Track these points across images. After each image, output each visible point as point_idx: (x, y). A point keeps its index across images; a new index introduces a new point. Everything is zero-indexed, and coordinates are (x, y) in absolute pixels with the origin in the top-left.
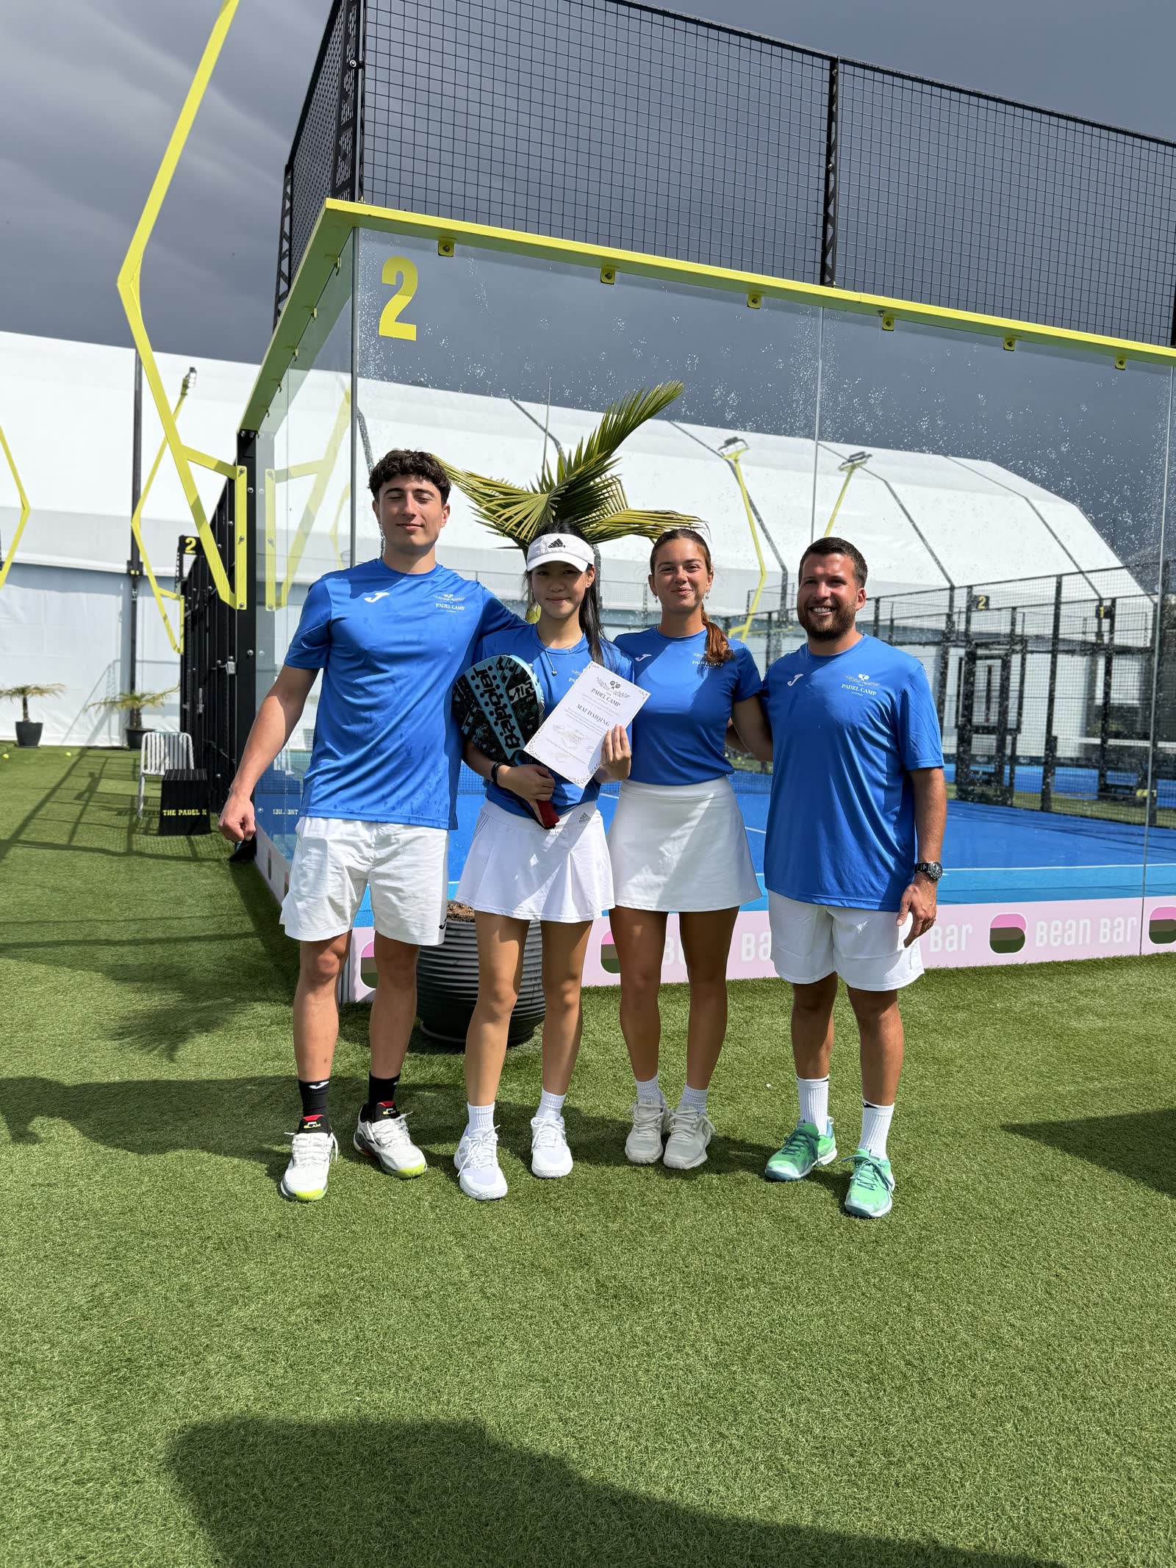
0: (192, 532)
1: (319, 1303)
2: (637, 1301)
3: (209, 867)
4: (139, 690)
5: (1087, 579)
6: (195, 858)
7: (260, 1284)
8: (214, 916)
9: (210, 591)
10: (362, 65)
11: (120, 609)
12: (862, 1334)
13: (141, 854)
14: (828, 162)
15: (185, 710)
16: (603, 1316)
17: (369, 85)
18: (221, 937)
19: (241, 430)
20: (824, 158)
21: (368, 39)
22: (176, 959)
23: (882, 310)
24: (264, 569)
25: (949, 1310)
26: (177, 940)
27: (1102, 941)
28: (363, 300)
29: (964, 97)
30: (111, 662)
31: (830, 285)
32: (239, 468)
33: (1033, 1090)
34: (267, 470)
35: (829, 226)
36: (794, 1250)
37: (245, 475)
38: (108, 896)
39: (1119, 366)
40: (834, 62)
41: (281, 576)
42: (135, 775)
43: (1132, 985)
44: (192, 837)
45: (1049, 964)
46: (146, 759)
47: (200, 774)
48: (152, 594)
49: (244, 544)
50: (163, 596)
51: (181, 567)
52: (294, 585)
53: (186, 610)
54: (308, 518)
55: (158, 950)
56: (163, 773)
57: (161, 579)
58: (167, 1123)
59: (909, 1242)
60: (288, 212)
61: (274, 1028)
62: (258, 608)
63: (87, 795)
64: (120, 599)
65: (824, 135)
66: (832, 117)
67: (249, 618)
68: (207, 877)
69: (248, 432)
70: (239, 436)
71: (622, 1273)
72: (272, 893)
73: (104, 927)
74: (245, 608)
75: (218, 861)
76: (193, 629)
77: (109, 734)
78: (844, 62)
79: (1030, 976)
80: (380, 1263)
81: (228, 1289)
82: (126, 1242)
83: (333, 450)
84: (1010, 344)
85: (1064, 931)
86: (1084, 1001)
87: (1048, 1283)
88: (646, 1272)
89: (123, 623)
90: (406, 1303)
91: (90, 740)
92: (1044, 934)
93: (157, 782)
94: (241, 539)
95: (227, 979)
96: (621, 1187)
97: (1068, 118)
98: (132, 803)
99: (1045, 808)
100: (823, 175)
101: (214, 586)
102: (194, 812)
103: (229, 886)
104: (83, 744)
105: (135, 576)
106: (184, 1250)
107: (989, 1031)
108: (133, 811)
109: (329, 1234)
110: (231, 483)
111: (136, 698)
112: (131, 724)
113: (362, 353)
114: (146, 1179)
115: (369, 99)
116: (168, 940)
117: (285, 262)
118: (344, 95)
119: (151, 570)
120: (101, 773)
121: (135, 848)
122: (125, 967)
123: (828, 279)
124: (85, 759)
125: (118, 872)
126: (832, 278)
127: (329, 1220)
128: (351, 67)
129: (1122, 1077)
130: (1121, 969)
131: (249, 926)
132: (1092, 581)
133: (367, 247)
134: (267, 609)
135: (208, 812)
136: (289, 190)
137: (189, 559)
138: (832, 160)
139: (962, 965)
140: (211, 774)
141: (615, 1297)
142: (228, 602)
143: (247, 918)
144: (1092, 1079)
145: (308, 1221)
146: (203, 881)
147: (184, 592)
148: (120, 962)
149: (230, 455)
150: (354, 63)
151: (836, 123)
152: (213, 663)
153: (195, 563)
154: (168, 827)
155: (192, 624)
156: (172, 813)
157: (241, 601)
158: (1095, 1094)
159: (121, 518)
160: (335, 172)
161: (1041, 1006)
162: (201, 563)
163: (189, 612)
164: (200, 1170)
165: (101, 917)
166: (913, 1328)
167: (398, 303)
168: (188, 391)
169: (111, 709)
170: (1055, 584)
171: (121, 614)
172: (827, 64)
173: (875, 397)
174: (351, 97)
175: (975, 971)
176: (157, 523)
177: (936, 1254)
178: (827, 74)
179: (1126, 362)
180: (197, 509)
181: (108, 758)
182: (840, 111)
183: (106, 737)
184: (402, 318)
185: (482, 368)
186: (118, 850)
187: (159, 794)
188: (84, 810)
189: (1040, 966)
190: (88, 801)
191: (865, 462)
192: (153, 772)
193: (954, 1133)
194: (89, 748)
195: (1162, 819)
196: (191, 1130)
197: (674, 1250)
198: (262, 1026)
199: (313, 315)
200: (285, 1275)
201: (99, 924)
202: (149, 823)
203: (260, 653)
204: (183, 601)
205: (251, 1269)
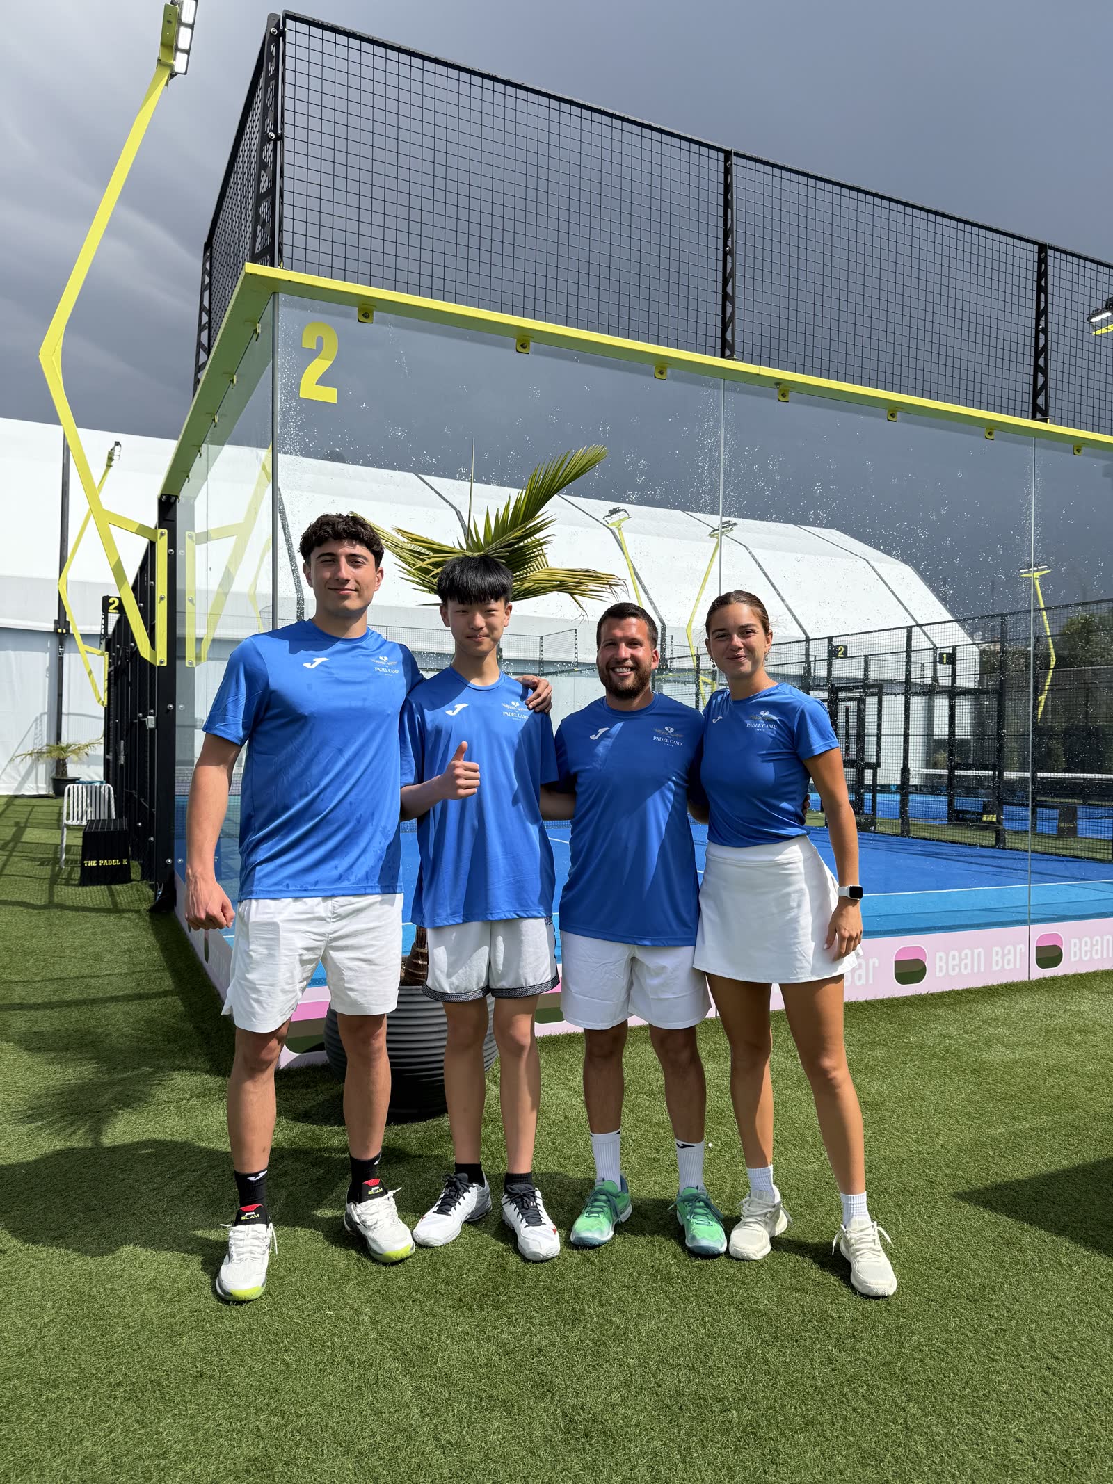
0: (113, 592)
1: (247, 1471)
2: (613, 1437)
3: (129, 919)
4: (65, 741)
5: (923, 631)
6: (115, 910)
7: (178, 1447)
8: (134, 973)
9: (132, 648)
10: (280, 138)
11: (47, 665)
12: (865, 1466)
13: (62, 907)
14: (725, 245)
15: (108, 760)
16: (574, 1463)
17: (288, 157)
18: (139, 997)
19: (162, 495)
20: (721, 242)
21: (286, 113)
22: (93, 1023)
23: (778, 383)
24: (184, 626)
25: (949, 1424)
26: (94, 1002)
27: (995, 968)
28: (283, 363)
29: (845, 192)
30: (38, 715)
31: (731, 357)
32: (160, 530)
33: (967, 1135)
34: (187, 533)
35: (728, 304)
36: (771, 1354)
37: (166, 537)
38: (25, 954)
39: (988, 437)
40: (728, 155)
41: (201, 632)
42: (58, 825)
43: (1028, 1012)
44: (113, 887)
45: (949, 993)
46: (68, 807)
47: (121, 825)
48: (78, 651)
49: (165, 602)
50: (88, 652)
51: (106, 625)
52: (215, 641)
53: (110, 665)
54: (228, 578)
55: (75, 1014)
56: (84, 823)
57: (86, 637)
58: (76, 1227)
59: (888, 1335)
60: (207, 287)
61: (194, 1102)
62: (178, 663)
63: (11, 845)
64: (48, 654)
65: (721, 221)
66: (727, 204)
67: (169, 673)
68: (126, 929)
69: (169, 497)
70: (160, 500)
71: (589, 1401)
72: (191, 945)
73: (19, 989)
74: (165, 664)
75: (138, 911)
76: (116, 684)
77: (36, 783)
78: (737, 155)
79: (934, 1006)
80: (316, 1407)
81: (140, 1458)
82: (22, 1396)
83: (253, 511)
84: (893, 415)
85: (961, 960)
86: (989, 1031)
87: (1043, 1378)
88: (615, 1397)
89: (50, 678)
90: (350, 1463)
91: (19, 788)
92: (943, 964)
93: (79, 830)
94: (162, 598)
95: (146, 1044)
96: (576, 1282)
97: (936, 213)
98: (56, 852)
99: (905, 833)
100: (721, 257)
101: (136, 644)
102: (115, 862)
103: (148, 939)
104: (11, 793)
105: (62, 634)
106: (90, 1403)
107: (910, 1068)
108: (56, 861)
109: (258, 1367)
110: (152, 545)
111: (62, 749)
112: (57, 773)
113: (283, 414)
114: (49, 1304)
115: (288, 171)
116: (85, 1002)
117: (205, 334)
118: (262, 165)
119: (77, 628)
120: (26, 822)
121: (56, 900)
122: (39, 1034)
123: (728, 353)
124: (11, 808)
125: (37, 926)
126: (733, 352)
127: (257, 1348)
128: (270, 139)
129: (1046, 1114)
130: (1015, 995)
131: (168, 983)
132: (928, 633)
133: (287, 314)
134: (187, 665)
135: (128, 862)
136: (208, 266)
137: (113, 618)
138: (729, 243)
139: (870, 998)
140: (132, 824)
141: (586, 1435)
142: (148, 659)
143: (166, 974)
144: (1019, 1118)
145: (235, 1351)
146: (123, 934)
147: (107, 649)
148: (34, 1029)
149: (151, 519)
150: (272, 135)
151: (732, 210)
152: (134, 716)
153: (119, 622)
154: (90, 878)
155: (115, 678)
156: (93, 863)
157: (161, 657)
158: (1027, 1136)
159: (48, 581)
160: (254, 241)
161: (951, 1038)
162: (123, 623)
163: (112, 668)
164: (112, 1289)
165: (17, 978)
166: (916, 1454)
167: (319, 366)
168: (113, 463)
169: (37, 759)
170: (905, 635)
171: (48, 669)
172: (722, 156)
173: (772, 464)
174: (270, 168)
175: (882, 1002)
176: (84, 584)
177: (918, 1348)
178: (722, 165)
179: (995, 432)
180: (118, 571)
181: (34, 806)
182: (734, 200)
183: (33, 786)
184: (322, 381)
185: (402, 431)
186: (39, 903)
187: (80, 842)
188: (7, 860)
189: (942, 995)
190: (13, 850)
191: (731, 530)
192: (75, 823)
193: (904, 1191)
194: (16, 797)
195: (1011, 841)
196: (102, 1235)
197: (643, 1363)
198: (182, 1099)
199: (232, 381)
200: (207, 1431)
201: (14, 986)
202: (70, 873)
203: (180, 707)
204: (107, 657)
205: (167, 1425)
